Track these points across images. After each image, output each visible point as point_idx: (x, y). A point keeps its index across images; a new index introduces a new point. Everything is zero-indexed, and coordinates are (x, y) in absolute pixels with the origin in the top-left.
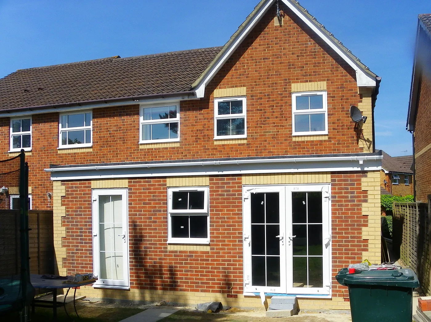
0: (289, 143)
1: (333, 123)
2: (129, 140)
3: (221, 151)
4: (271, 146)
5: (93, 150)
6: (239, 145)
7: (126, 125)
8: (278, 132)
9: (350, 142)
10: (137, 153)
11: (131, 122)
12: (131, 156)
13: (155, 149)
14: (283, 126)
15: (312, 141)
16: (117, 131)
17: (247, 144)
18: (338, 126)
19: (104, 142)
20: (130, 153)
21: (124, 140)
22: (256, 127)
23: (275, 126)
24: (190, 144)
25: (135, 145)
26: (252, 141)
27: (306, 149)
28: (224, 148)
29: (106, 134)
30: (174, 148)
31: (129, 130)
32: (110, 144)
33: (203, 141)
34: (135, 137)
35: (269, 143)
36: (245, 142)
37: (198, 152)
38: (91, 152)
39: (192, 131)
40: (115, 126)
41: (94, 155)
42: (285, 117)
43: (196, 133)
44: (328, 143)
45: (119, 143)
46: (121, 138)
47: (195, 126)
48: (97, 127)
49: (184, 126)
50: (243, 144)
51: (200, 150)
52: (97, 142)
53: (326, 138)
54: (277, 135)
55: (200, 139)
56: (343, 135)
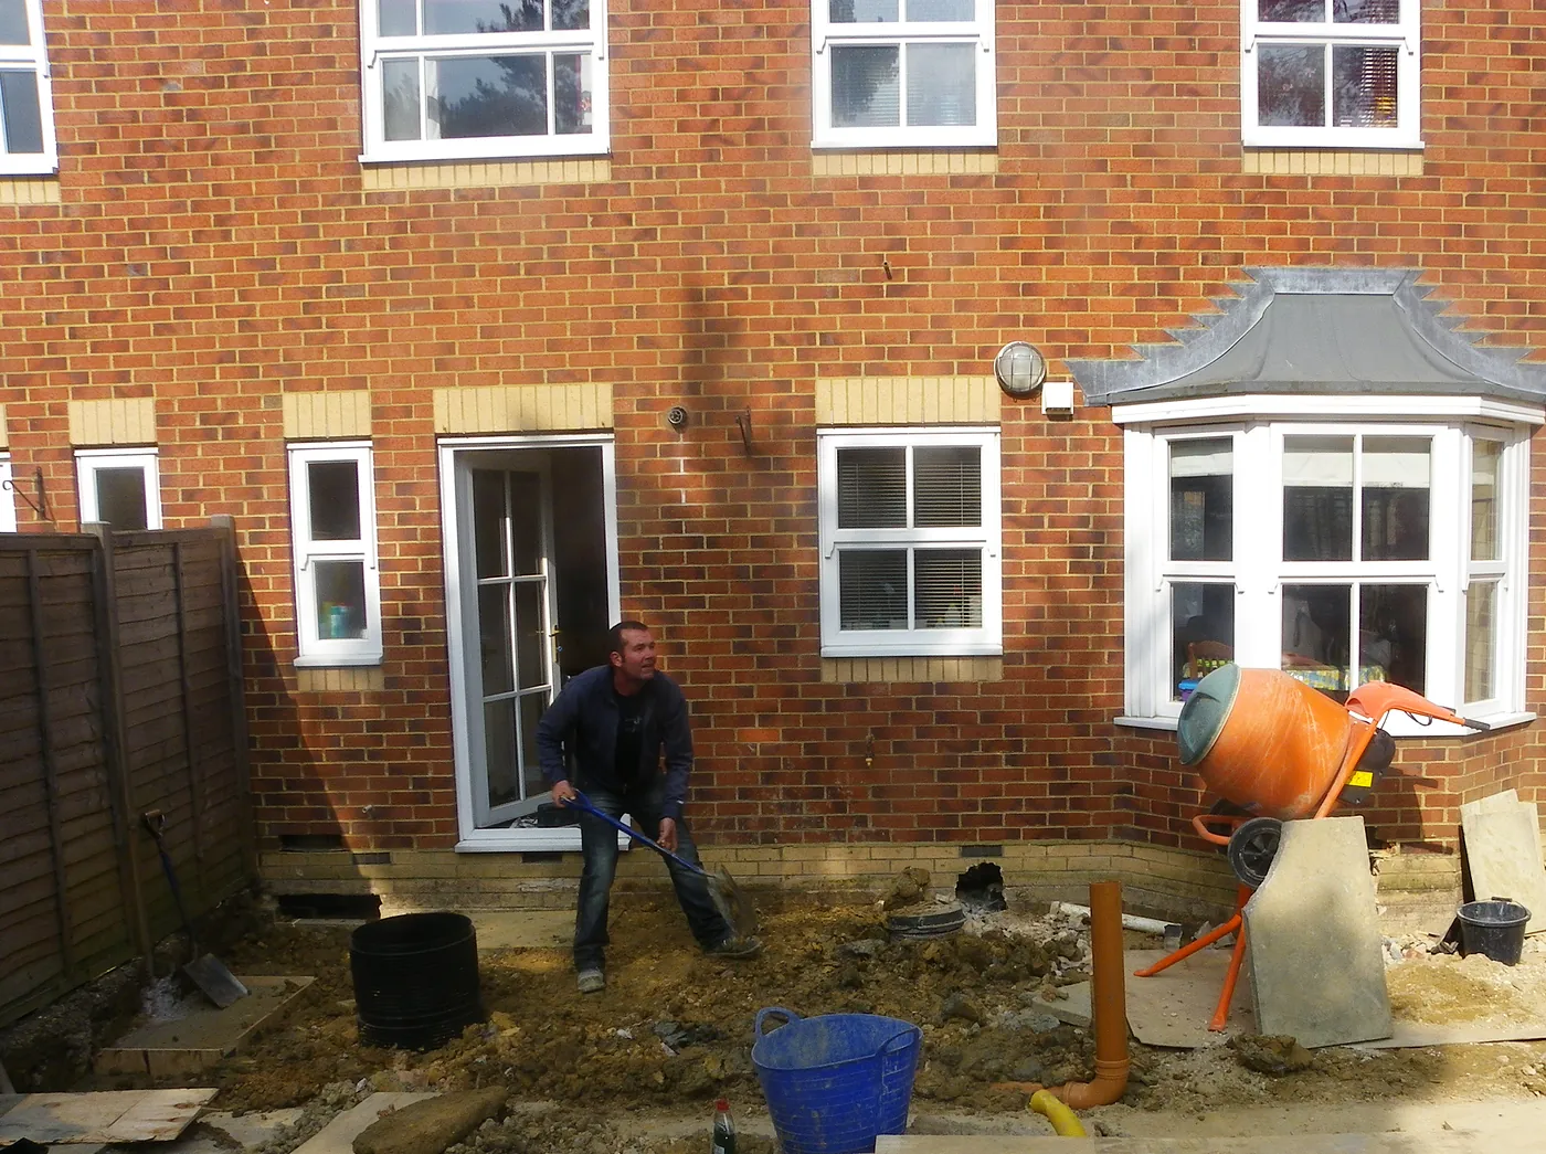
0: (1227, 182)
1: (1451, 93)
2: (299, 143)
3: (855, 214)
4: (1132, 197)
5: (65, 195)
6: (957, 181)
7: (276, 49)
8: (1169, 120)
9: (1529, 193)
10: (350, 215)
11: (305, 31)
12: (314, 232)
13: (462, 195)
14: (1193, 92)
15: (1345, 181)
16: (218, 83)
17: (1000, 181)
18: (1472, 109)
19: (134, 147)
20: (307, 216)
21: (265, 142)
22: (1047, 91)
23: (1152, 90)
24: (673, 173)
25: (335, 170)
26: (1026, 166)
27: (1310, 221)
28: (872, 199)
29: (142, 101)
30: (576, 190)
31: (295, 79)
32: (174, 160)
33: (748, 155)
34: (332, 124)
35: (1121, 181)
36: (988, 165)
37: (719, 218)
38: (53, 210)
39: (682, 96)
40: (200, 53)
41: (75, 226)
42: (1204, 45)
43: (705, 111)
44: (1420, 193)
45: (231, 160)
46: (243, 128)
47: (698, 66)
48: (83, 55)
49: (638, 67)
50: (980, 180)
51: (734, 203)
52: (91, 149)
53: (1414, 168)
54: (1160, 135)
55: (727, 141)
56: (1496, 156)
